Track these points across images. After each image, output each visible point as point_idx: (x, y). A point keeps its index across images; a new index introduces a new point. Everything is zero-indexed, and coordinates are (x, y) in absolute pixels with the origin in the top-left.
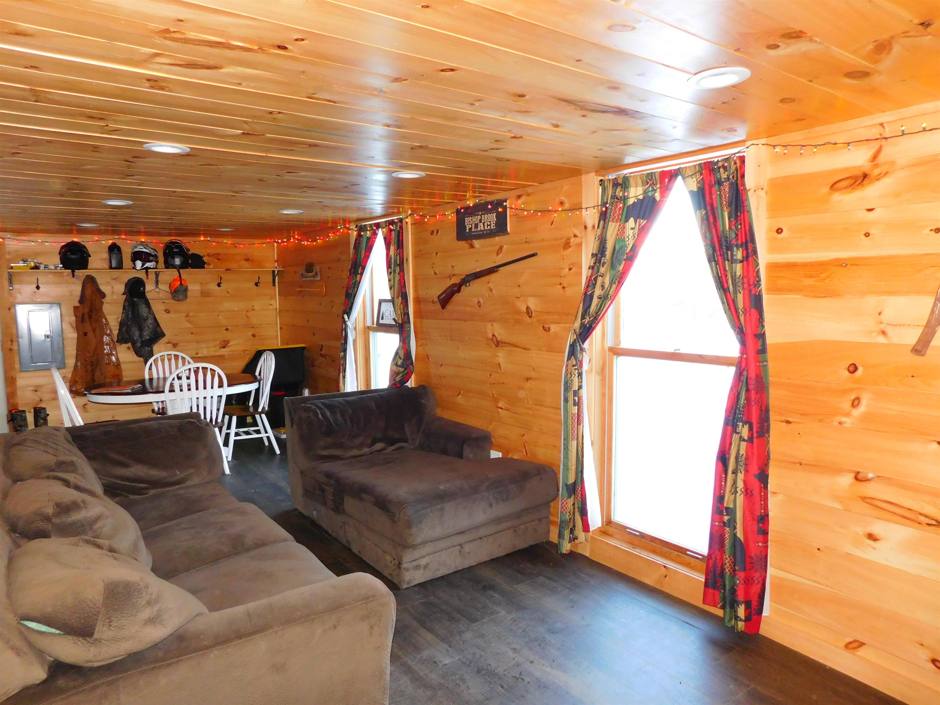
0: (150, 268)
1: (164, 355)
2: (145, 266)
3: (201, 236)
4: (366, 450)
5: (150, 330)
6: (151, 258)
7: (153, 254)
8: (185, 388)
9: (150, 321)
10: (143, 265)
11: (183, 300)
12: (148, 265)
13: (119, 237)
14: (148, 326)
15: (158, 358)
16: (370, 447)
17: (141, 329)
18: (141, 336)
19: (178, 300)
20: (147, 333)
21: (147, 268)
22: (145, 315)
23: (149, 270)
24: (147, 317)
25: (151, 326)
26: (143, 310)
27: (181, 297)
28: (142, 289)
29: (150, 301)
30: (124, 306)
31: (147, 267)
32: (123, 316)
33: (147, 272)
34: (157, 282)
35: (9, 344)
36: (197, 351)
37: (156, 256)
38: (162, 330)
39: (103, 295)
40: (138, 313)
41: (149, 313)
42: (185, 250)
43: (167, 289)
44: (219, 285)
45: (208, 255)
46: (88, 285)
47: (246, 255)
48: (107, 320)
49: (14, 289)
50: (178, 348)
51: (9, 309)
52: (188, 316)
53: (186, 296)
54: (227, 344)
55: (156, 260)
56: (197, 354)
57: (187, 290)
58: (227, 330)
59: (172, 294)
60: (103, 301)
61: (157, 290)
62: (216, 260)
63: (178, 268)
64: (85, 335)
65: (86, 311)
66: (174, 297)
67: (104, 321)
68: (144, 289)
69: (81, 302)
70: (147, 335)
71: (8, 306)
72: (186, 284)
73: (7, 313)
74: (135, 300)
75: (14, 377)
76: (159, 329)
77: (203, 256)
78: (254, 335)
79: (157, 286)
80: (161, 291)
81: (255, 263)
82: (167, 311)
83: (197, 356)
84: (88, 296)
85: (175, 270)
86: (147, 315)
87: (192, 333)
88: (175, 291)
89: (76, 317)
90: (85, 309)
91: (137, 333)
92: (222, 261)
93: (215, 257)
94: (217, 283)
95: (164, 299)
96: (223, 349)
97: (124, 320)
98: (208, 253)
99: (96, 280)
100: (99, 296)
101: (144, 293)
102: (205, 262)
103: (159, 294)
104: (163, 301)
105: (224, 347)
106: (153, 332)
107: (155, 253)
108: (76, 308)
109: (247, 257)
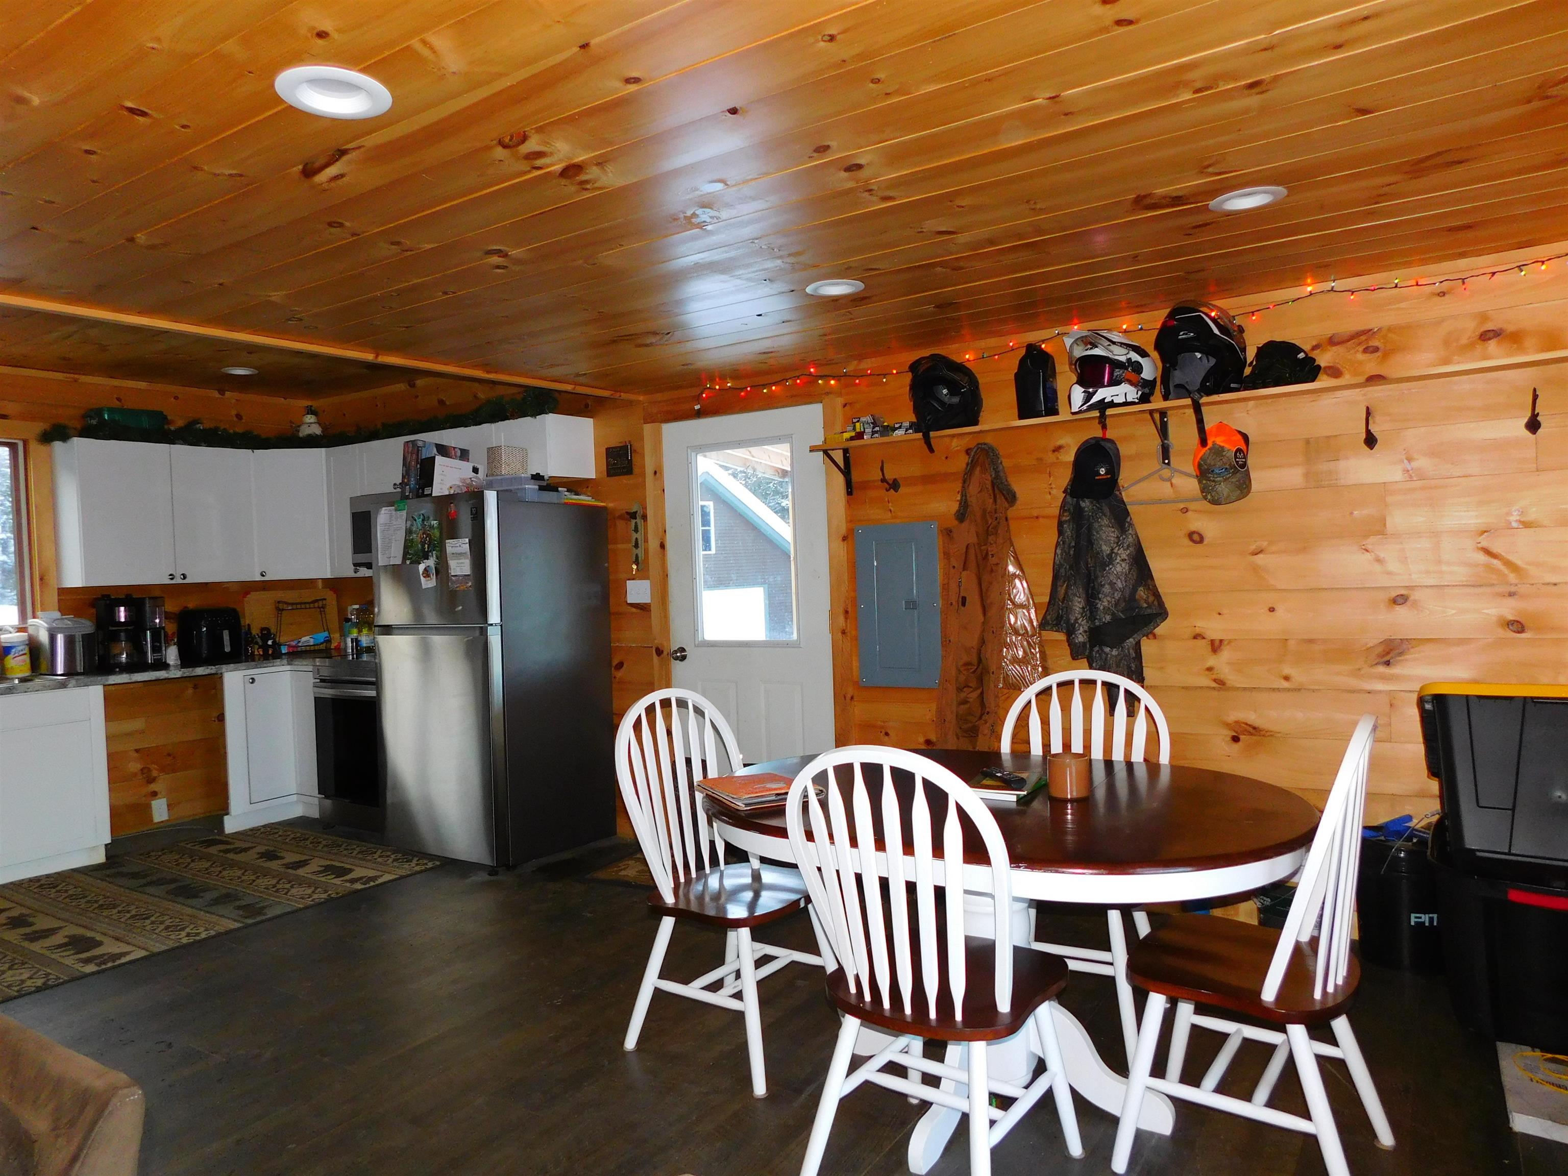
0: (1112, 405)
1: (1077, 681)
2: (1095, 399)
3: (1303, 279)
5: (1117, 595)
6: (1118, 373)
7: (1123, 359)
9: (1119, 569)
10: (1089, 396)
12: (1103, 394)
13: (1067, 329)
14: (1112, 584)
17: (1091, 597)
18: (1091, 609)
20: (1106, 604)
21: (1103, 405)
22: (1106, 549)
23: (1109, 412)
24: (1110, 556)
25: (1119, 585)
26: (1106, 535)
28: (1102, 471)
30: (1060, 524)
31: (1102, 402)
32: (1059, 551)
33: (1103, 416)
34: (1166, 452)
35: (841, 619)
36: (1287, 671)
37: (1138, 368)
38: (1157, 595)
39: (1011, 498)
40: (1090, 543)
41: (1118, 543)
42: (1216, 331)
43: (1191, 470)
44: (1370, 441)
45: (1332, 341)
46: (978, 470)
47: (1484, 317)
48: (1019, 566)
49: (854, 492)
50: (1226, 654)
51: (845, 539)
52: (1261, 552)
53: (1244, 487)
54: (1401, 654)
55: (1133, 377)
56: (1287, 678)
57: (1244, 465)
58: (1399, 600)
59: (1200, 482)
60: (1011, 513)
61: (1166, 472)
62: (1360, 356)
63: (1197, 396)
64: (964, 604)
65: (973, 539)
66: (1203, 490)
67: (1011, 569)
68: (1114, 472)
69: (961, 515)
70: (1107, 610)
71: (843, 530)
72: (1244, 447)
73: (841, 549)
74: (1083, 504)
75: (849, 696)
76: (1141, 592)
77: (1314, 348)
78: (1517, 626)
79: (1167, 461)
80: (1176, 474)
81: (1529, 342)
82: (1196, 538)
83: (1286, 684)
84: (973, 500)
85: (1188, 401)
86: (1112, 550)
87: (1272, 610)
88: (1204, 473)
89: (947, 555)
90: (968, 534)
91: (1078, 604)
92: (1387, 355)
93: (1360, 344)
94: (1363, 436)
95: (1187, 500)
96: (1381, 669)
97: (1061, 565)
98: (1329, 333)
99: (997, 456)
100: (1001, 500)
101: (1112, 482)
102: (1319, 367)
103: (1172, 484)
104: (1182, 506)
105: (1388, 663)
106: (1130, 601)
107: (1129, 356)
108: (948, 533)
109: (1490, 326)
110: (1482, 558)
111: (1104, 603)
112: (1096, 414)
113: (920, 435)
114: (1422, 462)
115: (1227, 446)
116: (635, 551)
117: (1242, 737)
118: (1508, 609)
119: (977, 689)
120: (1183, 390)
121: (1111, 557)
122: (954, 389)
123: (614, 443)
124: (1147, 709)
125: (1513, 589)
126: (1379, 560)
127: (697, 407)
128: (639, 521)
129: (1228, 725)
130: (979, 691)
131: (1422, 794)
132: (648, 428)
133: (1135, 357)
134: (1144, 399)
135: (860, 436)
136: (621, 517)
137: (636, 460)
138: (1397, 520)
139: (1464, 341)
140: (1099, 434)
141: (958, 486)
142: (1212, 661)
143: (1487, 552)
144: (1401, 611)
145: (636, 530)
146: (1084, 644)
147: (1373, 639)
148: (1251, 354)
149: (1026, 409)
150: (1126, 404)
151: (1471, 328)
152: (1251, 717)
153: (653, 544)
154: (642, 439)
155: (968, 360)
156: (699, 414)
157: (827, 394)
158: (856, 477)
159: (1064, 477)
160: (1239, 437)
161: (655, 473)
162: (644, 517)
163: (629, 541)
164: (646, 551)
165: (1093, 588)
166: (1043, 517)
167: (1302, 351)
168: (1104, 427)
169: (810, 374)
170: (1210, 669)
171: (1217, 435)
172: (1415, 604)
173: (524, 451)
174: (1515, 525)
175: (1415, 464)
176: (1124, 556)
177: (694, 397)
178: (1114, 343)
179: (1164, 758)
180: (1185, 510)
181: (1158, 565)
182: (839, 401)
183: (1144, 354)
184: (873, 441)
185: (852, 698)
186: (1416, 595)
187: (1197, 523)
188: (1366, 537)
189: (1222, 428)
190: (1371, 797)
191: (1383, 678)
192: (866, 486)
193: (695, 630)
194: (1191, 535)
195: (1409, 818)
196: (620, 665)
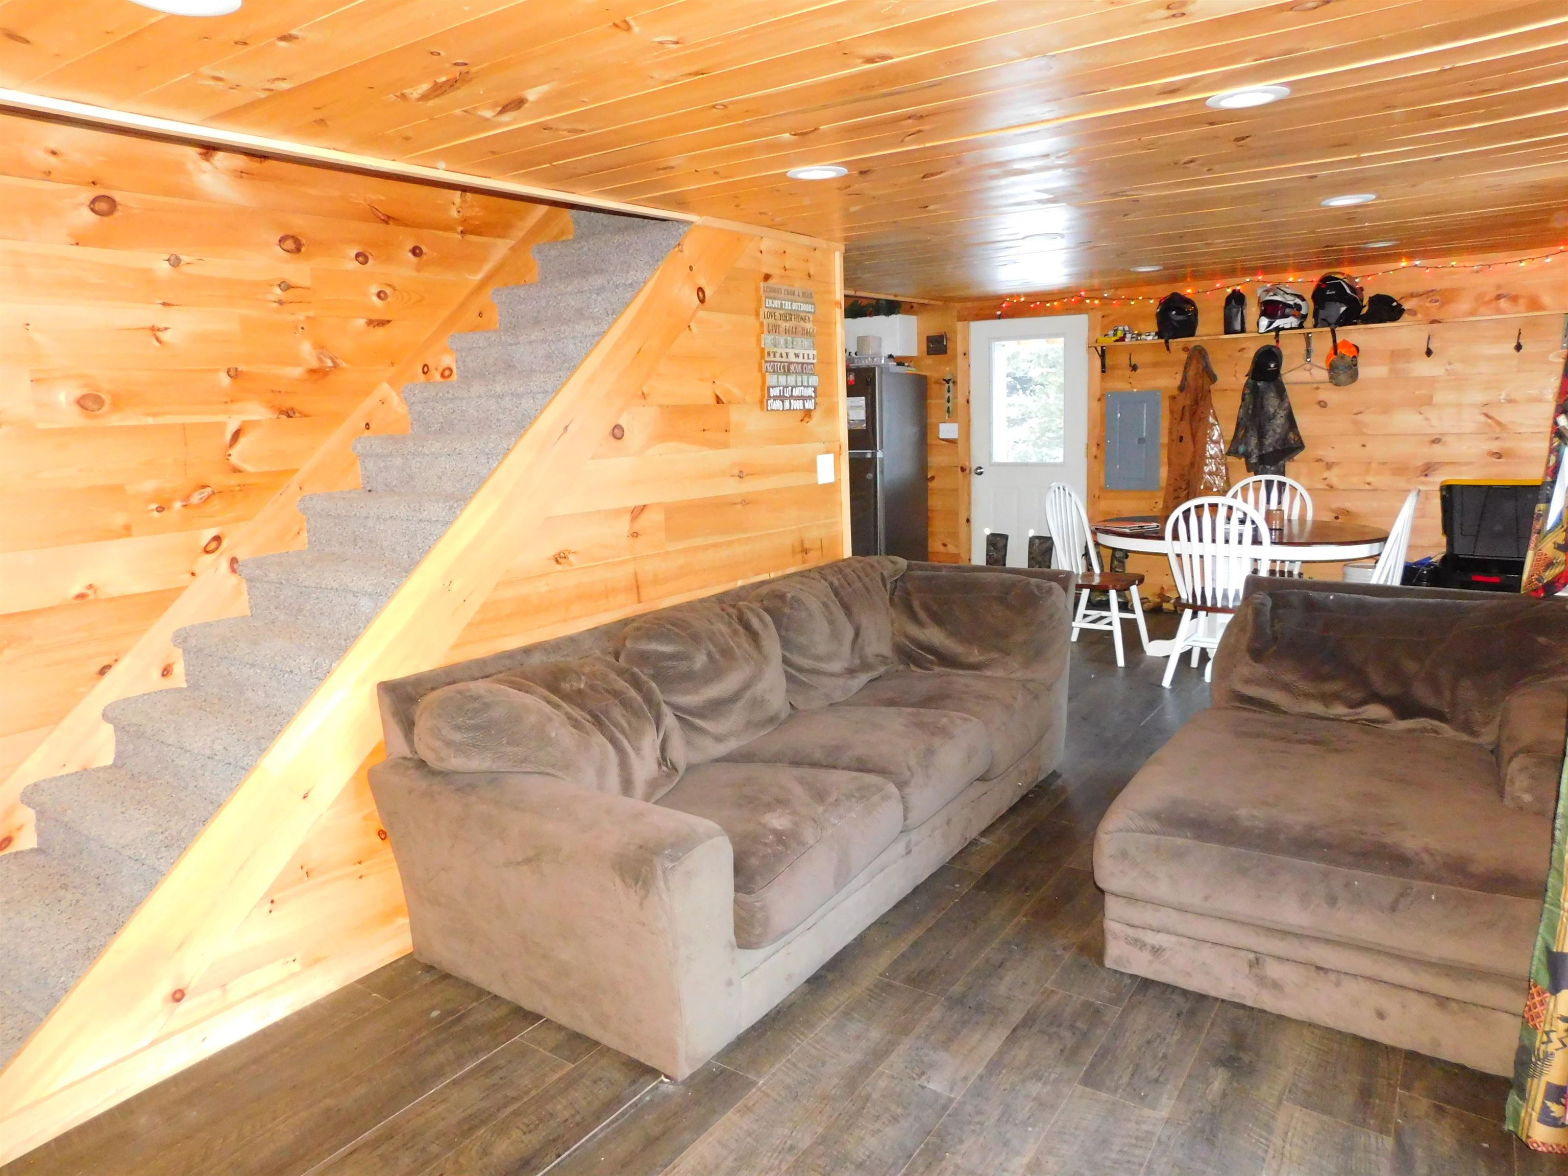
0: (1283, 329)
1: (1261, 481)
2: (1273, 325)
3: (1401, 259)
4: (1340, 710)
5: (1277, 436)
6: (1288, 310)
7: (1292, 303)
8: (1234, 538)
9: (1279, 422)
10: (1270, 324)
11: (1346, 384)
12: (1279, 323)
13: (1254, 278)
14: (1274, 431)
15: (1248, 484)
16: (1352, 707)
17: (1261, 436)
18: (1260, 444)
19: (1336, 385)
20: (1270, 441)
21: (1278, 329)
22: (1272, 410)
23: (1281, 333)
24: (1273, 414)
25: (1279, 430)
26: (1271, 403)
27: (1343, 377)
28: (1272, 365)
29: (1286, 387)
30: (1244, 395)
31: (1278, 327)
32: (1241, 410)
33: (1277, 336)
34: (1308, 353)
35: (1094, 449)
36: (1369, 479)
37: (1299, 307)
38: (1300, 437)
39: (1213, 378)
40: (1262, 407)
41: (1279, 407)
42: (1348, 291)
43: (1324, 364)
44: (1429, 353)
45: (1412, 296)
46: (1194, 362)
47: (1499, 287)
48: (1216, 419)
49: (1107, 370)
50: (1335, 471)
51: (1099, 400)
52: (1360, 413)
53: (1354, 377)
54: (1434, 470)
55: (1296, 313)
56: (1369, 484)
57: (1355, 365)
58: (1436, 441)
59: (1329, 373)
60: (1212, 387)
61: (1308, 366)
62: (1428, 304)
63: (1333, 326)
64: (1181, 441)
65: (1188, 403)
66: (1331, 377)
67: (1211, 420)
68: (1278, 366)
69: (1181, 388)
70: (1270, 445)
71: (1098, 395)
72: (1355, 354)
73: (1096, 405)
74: (1259, 384)
75: (1097, 496)
76: (1291, 435)
77: (1402, 298)
78: (1499, 455)
79: (1308, 360)
80: (1314, 368)
81: (1522, 302)
82: (1323, 404)
83: (1368, 487)
84: (1190, 380)
85: (1328, 329)
86: (1276, 411)
87: (1364, 446)
88: (1332, 368)
89: (1172, 412)
90: (1186, 400)
91: (1254, 441)
92: (1443, 305)
93: (1428, 298)
94: (1425, 350)
95: (1318, 383)
96: (1423, 479)
97: (1242, 419)
98: (1411, 291)
99: (1206, 354)
100: (1207, 380)
101: (1277, 373)
102: (1403, 310)
103: (1311, 374)
104: (1315, 386)
105: (1426, 475)
106: (1284, 439)
107: (1295, 301)
108: (1173, 398)
109: (1501, 292)
110: (1483, 419)
111: (1268, 441)
112: (1273, 333)
113: (1163, 341)
114: (1457, 366)
115: (1347, 354)
116: (947, 405)
117: (1340, 517)
118: (1495, 446)
119: (1185, 490)
120: (1325, 323)
121: (1274, 416)
122: (1181, 311)
123: (933, 333)
124: (1301, 494)
125: (1497, 436)
126: (1427, 419)
127: (999, 313)
128: (951, 384)
129: (1333, 511)
130: (1187, 491)
131: (1437, 545)
132: (960, 325)
133: (1298, 301)
134: (1301, 326)
135: (1122, 339)
136: (936, 382)
137: (950, 345)
138: (1440, 397)
139: (1487, 299)
140: (1273, 343)
141: (1181, 369)
142: (1326, 475)
143: (1487, 415)
144: (1437, 448)
145: (949, 391)
146: (1256, 464)
147: (1420, 463)
148: (1365, 302)
149: (1229, 329)
150: (1291, 328)
151: (1492, 293)
152: (1348, 505)
153: (961, 400)
154: (956, 332)
155: (1189, 294)
156: (1000, 317)
157: (1092, 309)
158: (1108, 362)
159: (1247, 366)
160: (1354, 349)
161: (965, 354)
162: (955, 383)
163: (942, 398)
164: (956, 405)
165: (1263, 432)
166: (1232, 390)
167: (1395, 301)
168: (1277, 341)
169: (1081, 296)
170: (1325, 479)
171: (1342, 348)
172: (1445, 443)
173: (880, 339)
174: (1503, 401)
175: (1452, 367)
176: (1282, 415)
177: (995, 306)
178: (1287, 294)
179: (1310, 516)
180: (1318, 388)
181: (1299, 419)
182: (1100, 314)
183: (1303, 300)
184: (1130, 343)
185: (1099, 498)
186: (1445, 439)
187: (1323, 395)
188: (1421, 406)
189: (1345, 343)
190: (1411, 548)
191: (1423, 483)
192: (1113, 368)
193: (990, 455)
194: (1319, 403)
195: (1430, 558)
196: (933, 478)
